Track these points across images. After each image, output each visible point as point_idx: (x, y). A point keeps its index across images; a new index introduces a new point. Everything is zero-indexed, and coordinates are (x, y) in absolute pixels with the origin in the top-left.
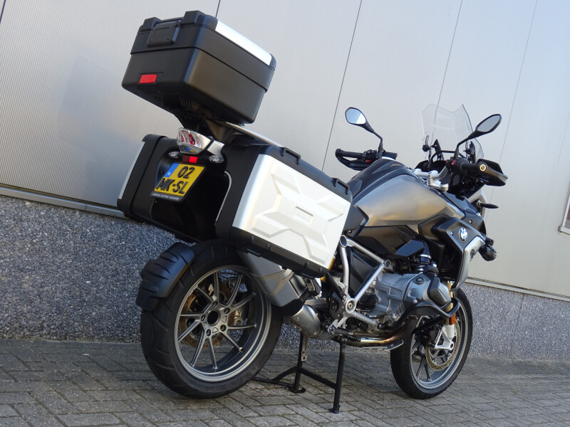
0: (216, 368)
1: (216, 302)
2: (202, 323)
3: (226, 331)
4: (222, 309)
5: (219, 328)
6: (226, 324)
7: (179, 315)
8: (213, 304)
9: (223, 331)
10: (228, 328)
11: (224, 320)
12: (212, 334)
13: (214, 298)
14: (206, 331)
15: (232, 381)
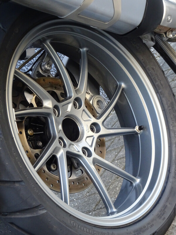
0: (138, 181)
1: (56, 107)
2: (67, 149)
3: (102, 127)
4: (70, 107)
5: (91, 133)
6: (93, 120)
7: (33, 171)
8: (54, 112)
9: (98, 131)
10: (99, 122)
11: (85, 117)
12: (92, 149)
13: (48, 104)
14: (81, 153)
15: (172, 175)
